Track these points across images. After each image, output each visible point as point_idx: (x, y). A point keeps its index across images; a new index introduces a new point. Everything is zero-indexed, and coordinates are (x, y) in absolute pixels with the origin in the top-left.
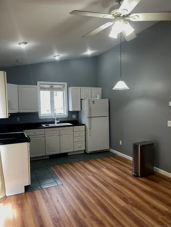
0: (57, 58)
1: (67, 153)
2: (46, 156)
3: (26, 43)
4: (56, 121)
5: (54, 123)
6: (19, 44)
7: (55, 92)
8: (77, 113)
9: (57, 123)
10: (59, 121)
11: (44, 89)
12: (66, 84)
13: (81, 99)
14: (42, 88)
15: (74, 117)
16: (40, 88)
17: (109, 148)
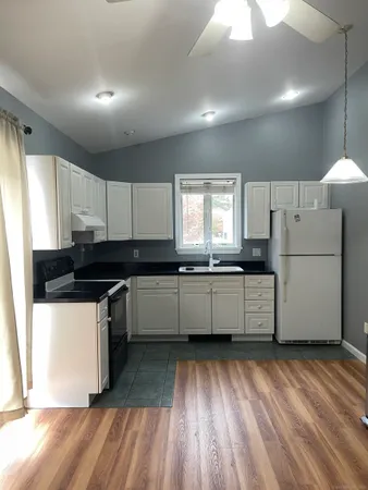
0: (210, 119)
1: (230, 336)
2: (179, 336)
3: (111, 94)
4: (212, 262)
5: (206, 264)
6: (98, 96)
7: (215, 197)
8: (265, 244)
9: (215, 265)
10: (218, 262)
11: (190, 189)
12: (238, 176)
13: (271, 212)
14: (185, 188)
15: (257, 253)
16: (181, 188)
17: (340, 338)
